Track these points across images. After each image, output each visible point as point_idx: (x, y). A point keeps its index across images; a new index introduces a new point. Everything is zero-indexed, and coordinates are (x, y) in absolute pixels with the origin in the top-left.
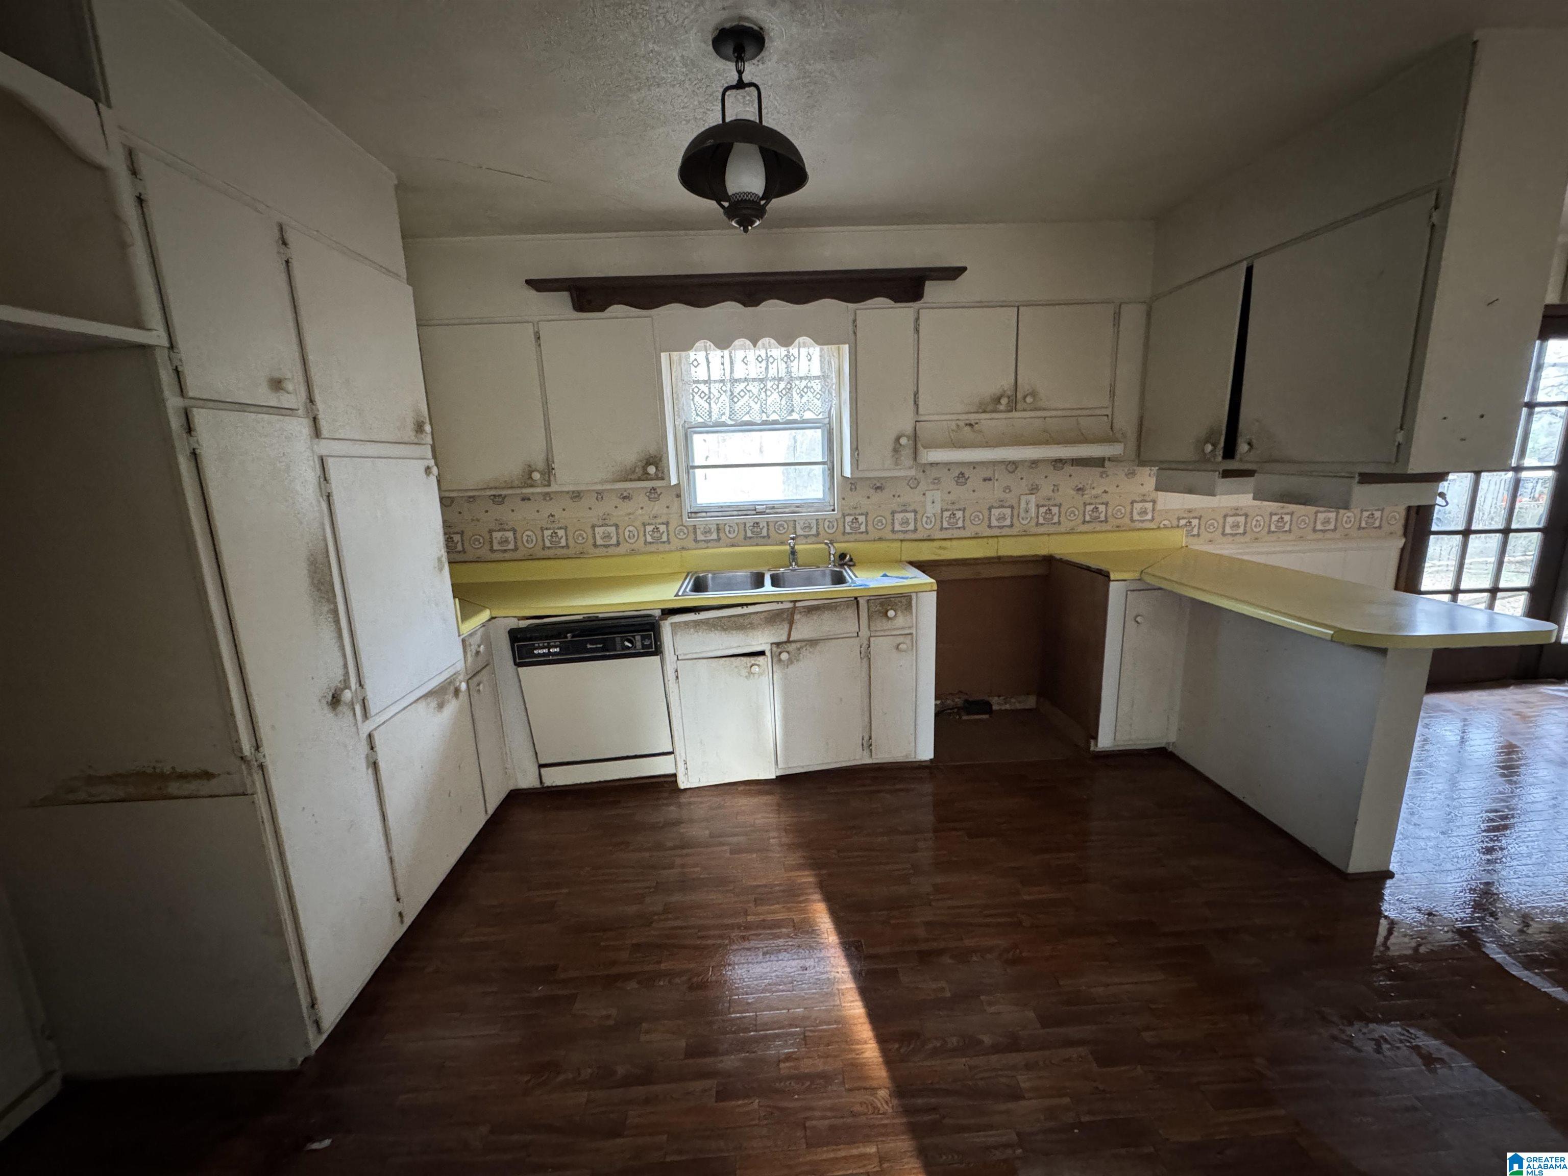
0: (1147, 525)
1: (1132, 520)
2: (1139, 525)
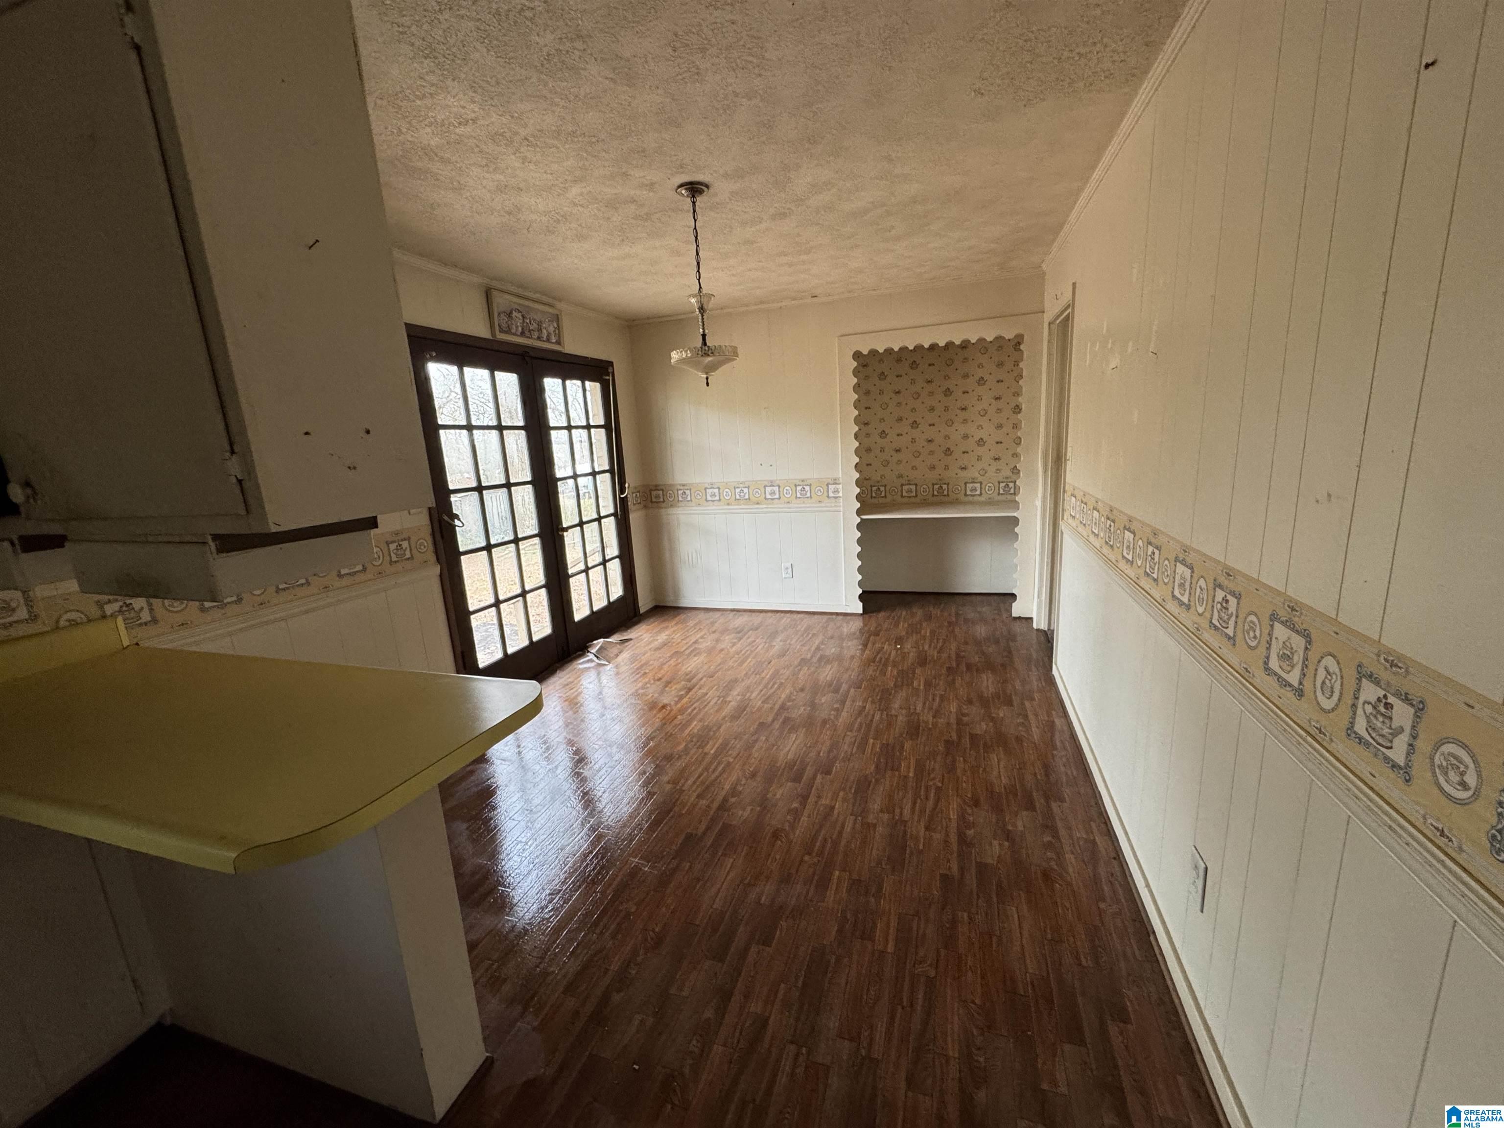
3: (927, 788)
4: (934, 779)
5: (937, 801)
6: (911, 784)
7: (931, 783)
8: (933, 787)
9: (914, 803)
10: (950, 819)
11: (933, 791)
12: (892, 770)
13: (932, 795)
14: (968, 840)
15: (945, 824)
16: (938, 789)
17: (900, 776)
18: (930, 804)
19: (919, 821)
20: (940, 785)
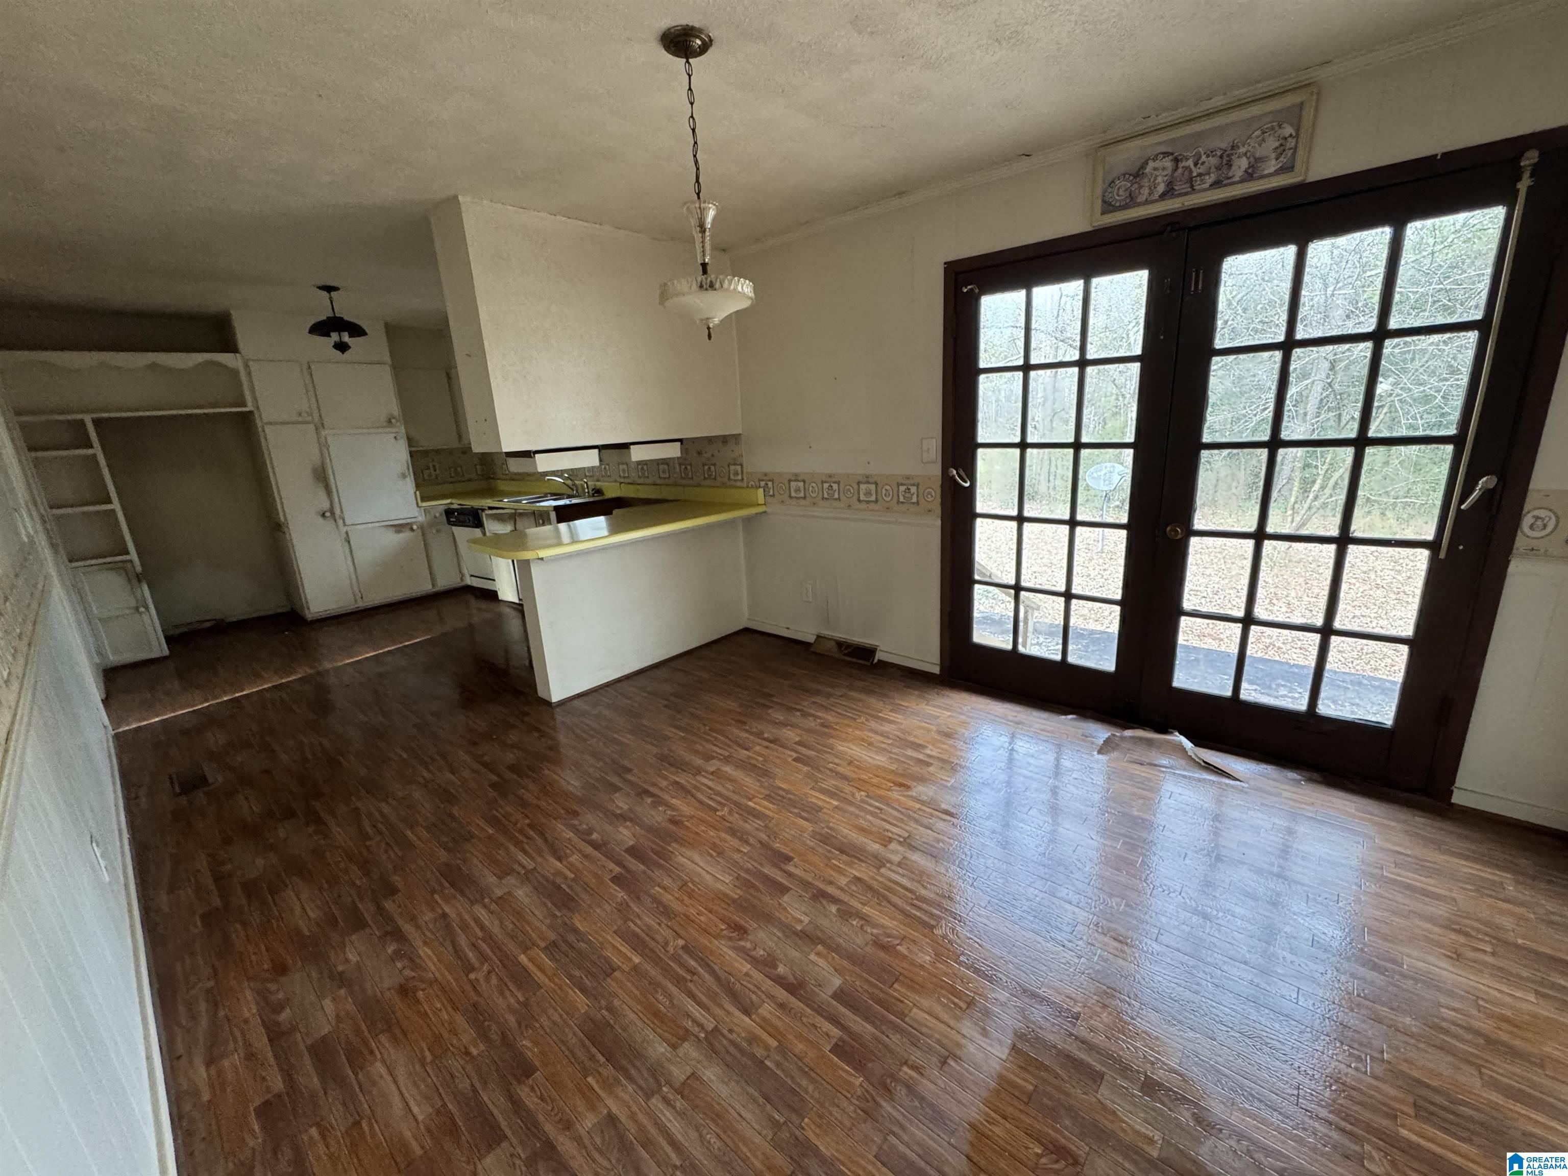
0: (739, 484)
1: (729, 479)
2: (734, 483)
3: (484, 958)
4: (487, 978)
5: (457, 951)
6: (511, 947)
7: (486, 967)
8: (477, 965)
9: (482, 927)
10: (425, 943)
11: (473, 960)
12: (554, 944)
13: (470, 955)
14: (389, 937)
15: (428, 934)
16: (469, 968)
17: (533, 944)
18: (463, 941)
19: (460, 915)
20: (472, 976)
